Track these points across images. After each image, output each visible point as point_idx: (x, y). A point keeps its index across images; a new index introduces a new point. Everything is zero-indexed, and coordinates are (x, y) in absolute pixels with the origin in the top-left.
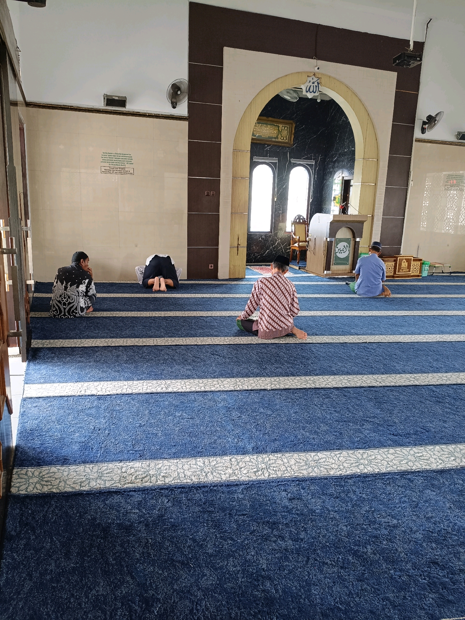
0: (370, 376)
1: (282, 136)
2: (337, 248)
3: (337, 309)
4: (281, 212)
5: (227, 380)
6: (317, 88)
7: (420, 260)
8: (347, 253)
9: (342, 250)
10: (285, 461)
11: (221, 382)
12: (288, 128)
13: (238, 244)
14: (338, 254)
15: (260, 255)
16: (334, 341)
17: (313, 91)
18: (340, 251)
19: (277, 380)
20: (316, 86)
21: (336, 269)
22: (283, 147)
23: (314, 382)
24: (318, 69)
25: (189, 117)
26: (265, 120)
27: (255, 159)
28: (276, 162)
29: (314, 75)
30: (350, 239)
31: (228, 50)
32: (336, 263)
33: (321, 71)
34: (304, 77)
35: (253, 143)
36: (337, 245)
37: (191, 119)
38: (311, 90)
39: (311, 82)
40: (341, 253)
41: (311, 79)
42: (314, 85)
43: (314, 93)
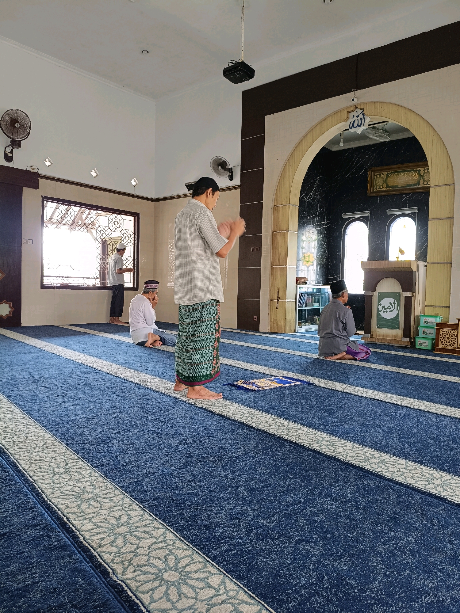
1: (424, 181)
2: (381, 305)
6: (363, 120)
8: (396, 312)
9: (388, 308)
13: (278, 297)
14: (381, 313)
17: (358, 125)
18: (385, 309)
20: (361, 119)
21: (380, 333)
24: (353, 100)
25: (241, 185)
26: (399, 168)
27: (390, 212)
28: (417, 211)
29: (356, 108)
30: (399, 293)
31: (268, 118)
32: (380, 326)
33: (362, 101)
34: (345, 114)
35: (388, 195)
36: (379, 302)
37: (242, 187)
38: (355, 125)
39: (355, 116)
40: (387, 312)
41: (354, 113)
42: (358, 118)
43: (360, 126)
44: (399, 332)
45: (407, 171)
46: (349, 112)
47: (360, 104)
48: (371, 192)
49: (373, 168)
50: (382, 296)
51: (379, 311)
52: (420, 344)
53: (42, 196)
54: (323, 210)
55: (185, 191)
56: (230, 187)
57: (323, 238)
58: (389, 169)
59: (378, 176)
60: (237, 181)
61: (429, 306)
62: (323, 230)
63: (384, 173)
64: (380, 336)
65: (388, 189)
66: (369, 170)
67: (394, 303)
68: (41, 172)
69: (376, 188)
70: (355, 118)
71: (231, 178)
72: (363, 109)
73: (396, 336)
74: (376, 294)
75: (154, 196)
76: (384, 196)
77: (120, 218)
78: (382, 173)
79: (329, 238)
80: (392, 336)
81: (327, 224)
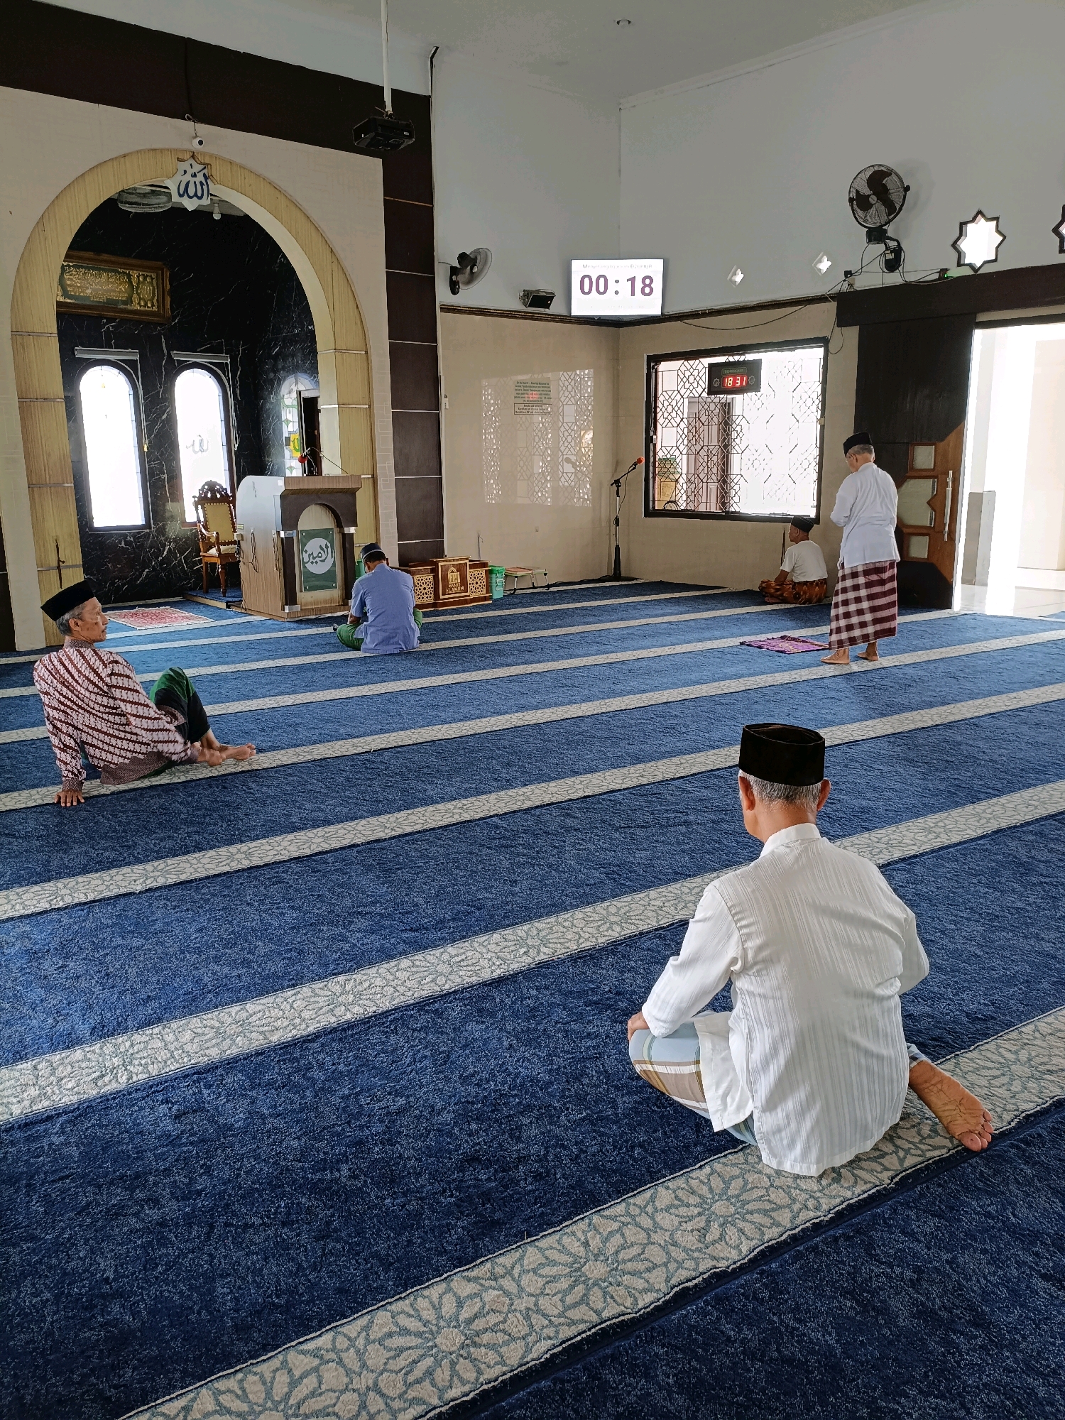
0: (373, 820)
1: (140, 299)
2: (306, 552)
3: (310, 687)
4: (166, 476)
5: (32, 890)
6: (205, 187)
7: (484, 565)
8: (330, 561)
9: (318, 556)
10: (171, 1038)
11: (16, 897)
12: (152, 279)
13: (59, 561)
14: (309, 566)
15: (128, 583)
16: (301, 759)
17: (196, 195)
18: (314, 558)
19: (162, 866)
20: (201, 183)
21: (310, 600)
22: (148, 323)
23: (248, 855)
24: (201, 143)
29: (193, 157)
30: (331, 529)
32: (309, 587)
36: (303, 546)
39: (189, 174)
40: (316, 563)
41: (188, 167)
42: (194, 179)
43: (200, 198)
44: (335, 593)
46: (177, 158)
50: (307, 536)
51: (304, 564)
64: (308, 605)
67: (327, 547)
70: (187, 177)
72: (208, 165)
73: (332, 600)
74: (298, 533)
80: (324, 602)
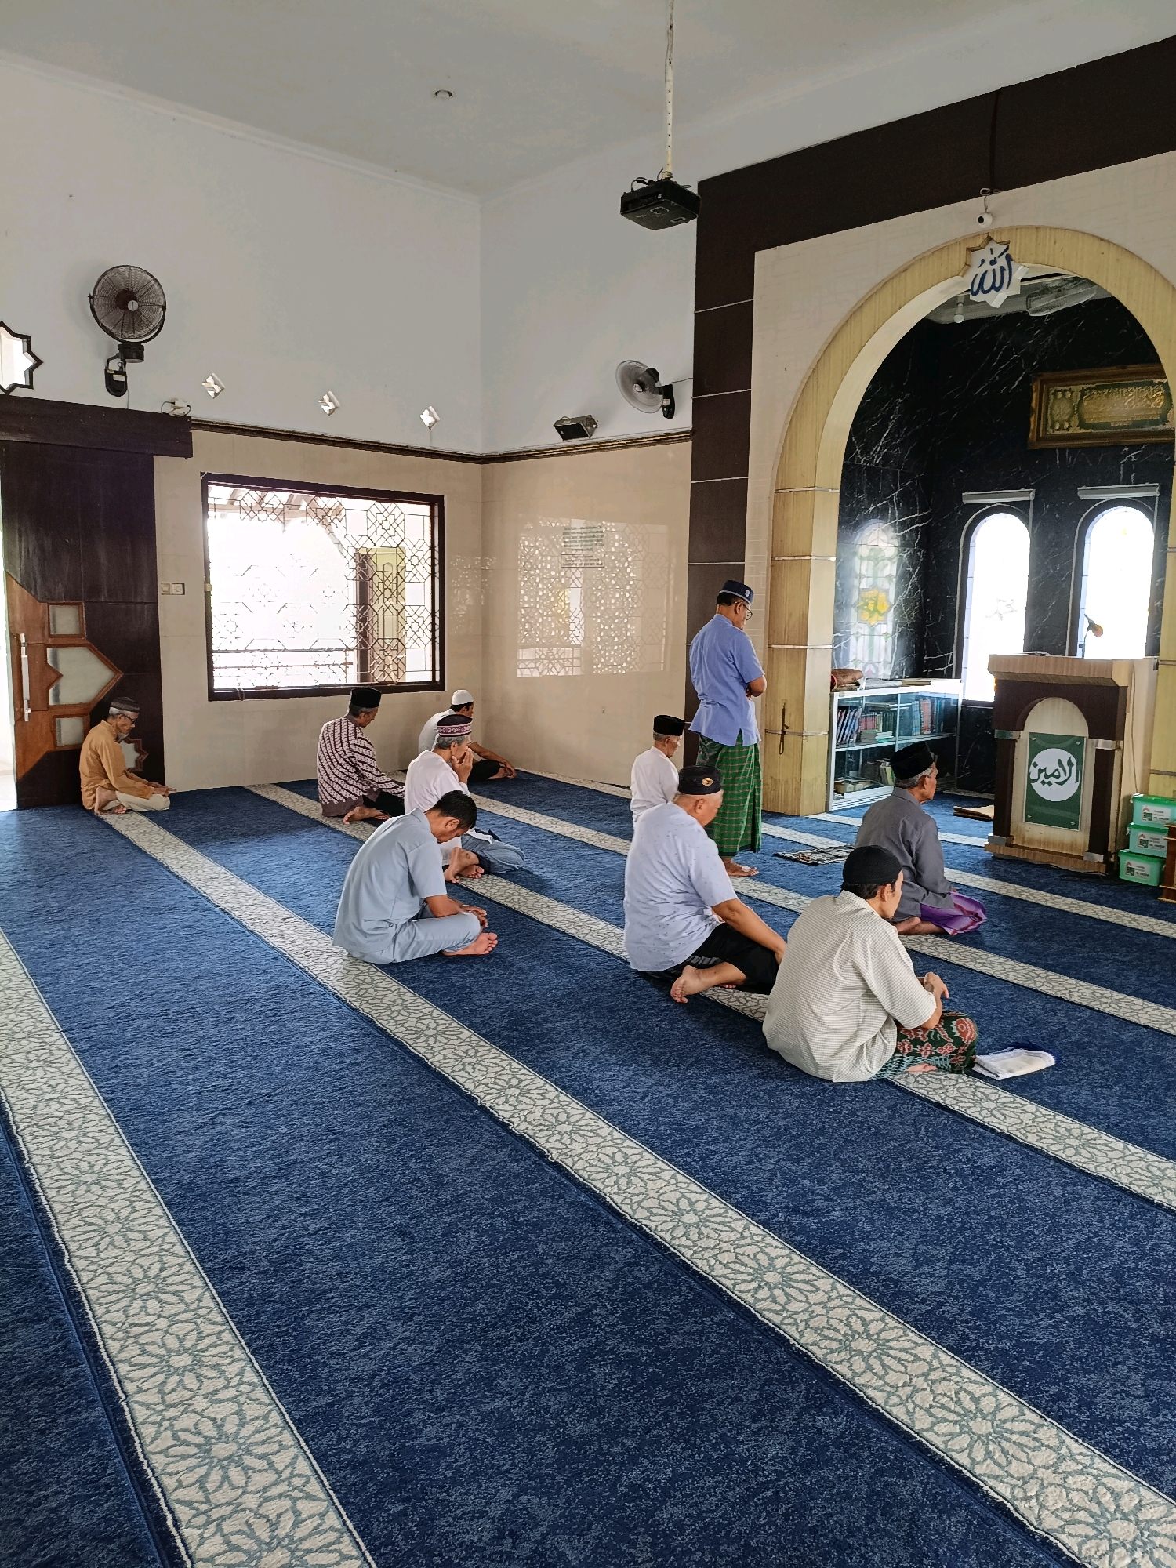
2: (1035, 765)
6: (1006, 274)
8: (1073, 787)
9: (1053, 775)
13: (783, 725)
14: (1036, 786)
17: (993, 287)
18: (1047, 776)
20: (1002, 269)
21: (1037, 835)
24: (981, 220)
25: (693, 432)
26: (1114, 375)
27: (1086, 494)
28: (1156, 494)
29: (990, 239)
30: (1081, 739)
31: (762, 258)
32: (1032, 817)
33: (1004, 222)
34: (958, 256)
35: (1085, 449)
36: (1032, 756)
37: (696, 435)
38: (987, 285)
39: (987, 262)
40: (1050, 784)
41: (984, 254)
42: (994, 267)
43: (998, 289)
44: (1078, 837)
45: (1135, 385)
46: (971, 250)
47: (1000, 231)
48: (1038, 439)
49: (1046, 375)
50: (1040, 742)
51: (1030, 781)
52: (1130, 870)
53: (202, 474)
54: (912, 485)
55: (556, 440)
56: (666, 435)
57: (910, 556)
58: (1087, 378)
59: (1060, 395)
60: (684, 419)
61: (1159, 773)
62: (911, 536)
63: (1073, 388)
64: (1031, 841)
65: (1083, 431)
66: (1035, 380)
67: (1070, 764)
68: (196, 414)
69: (1053, 427)
70: (987, 267)
71: (669, 412)
72: (1008, 242)
73: (1072, 846)
74: (1024, 736)
75: (477, 450)
76: (1073, 450)
77: (397, 512)
78: (1067, 388)
79: (926, 556)
80: (1062, 845)
81: (922, 519)
